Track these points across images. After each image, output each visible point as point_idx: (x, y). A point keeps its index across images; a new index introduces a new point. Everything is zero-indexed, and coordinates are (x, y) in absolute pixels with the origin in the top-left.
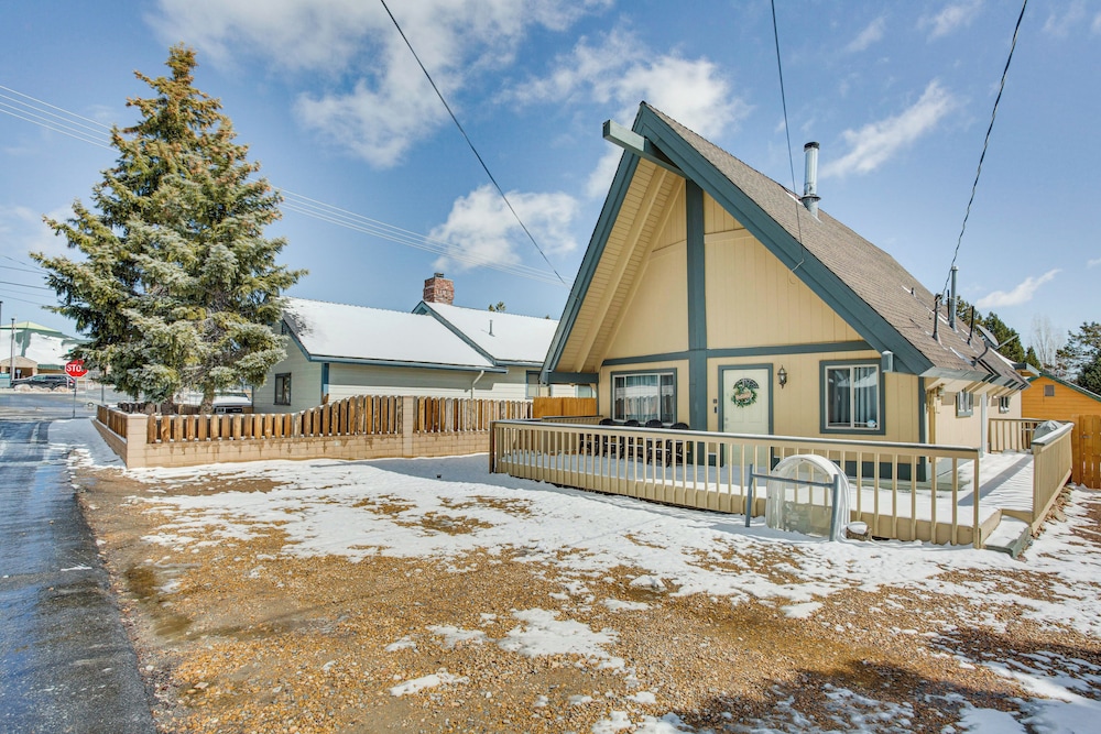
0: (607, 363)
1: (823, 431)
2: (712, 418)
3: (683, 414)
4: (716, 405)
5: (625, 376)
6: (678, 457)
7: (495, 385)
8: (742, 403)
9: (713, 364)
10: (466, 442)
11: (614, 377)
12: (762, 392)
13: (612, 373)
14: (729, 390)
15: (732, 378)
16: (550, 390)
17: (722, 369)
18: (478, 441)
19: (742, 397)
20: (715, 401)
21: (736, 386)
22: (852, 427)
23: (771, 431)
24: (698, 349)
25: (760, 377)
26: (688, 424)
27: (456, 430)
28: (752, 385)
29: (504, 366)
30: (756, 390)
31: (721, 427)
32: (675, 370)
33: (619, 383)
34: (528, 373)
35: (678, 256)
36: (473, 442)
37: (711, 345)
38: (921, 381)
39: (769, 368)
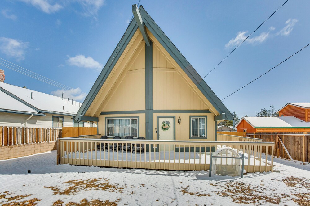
0: (103, 113)
1: (190, 138)
2: (155, 135)
3: (142, 133)
4: (156, 130)
5: (113, 119)
7: (37, 121)
8: (165, 129)
9: (155, 115)
10: (29, 149)
11: (107, 119)
12: (171, 126)
13: (106, 118)
14: (161, 125)
15: (161, 120)
16: (63, 124)
17: (158, 117)
18: (36, 148)
19: (165, 127)
20: (156, 129)
21: (163, 123)
22: (198, 136)
23: (174, 139)
24: (149, 110)
25: (171, 120)
26: (145, 137)
27: (23, 143)
28: (168, 123)
29: (43, 113)
30: (169, 125)
31: (158, 138)
32: (139, 117)
33: (109, 121)
34: (54, 117)
35: (141, 74)
36: (34, 149)
38: (216, 123)
39: (174, 117)
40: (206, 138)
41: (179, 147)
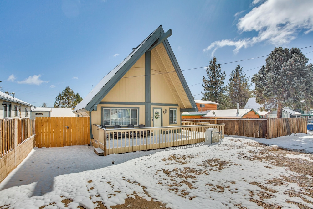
1: (170, 124)
2: (152, 123)
3: (142, 121)
4: (153, 119)
5: (111, 109)
6: (141, 135)
8: (157, 118)
13: (102, 107)
14: (155, 114)
15: (155, 111)
17: (153, 108)
22: (173, 123)
23: (162, 125)
24: (148, 103)
25: (160, 111)
26: (144, 124)
28: (158, 113)
30: (159, 115)
31: (153, 126)
32: (139, 108)
37: (152, 101)
38: (181, 114)
39: (161, 109)
40: (177, 123)
41: (169, 130)
